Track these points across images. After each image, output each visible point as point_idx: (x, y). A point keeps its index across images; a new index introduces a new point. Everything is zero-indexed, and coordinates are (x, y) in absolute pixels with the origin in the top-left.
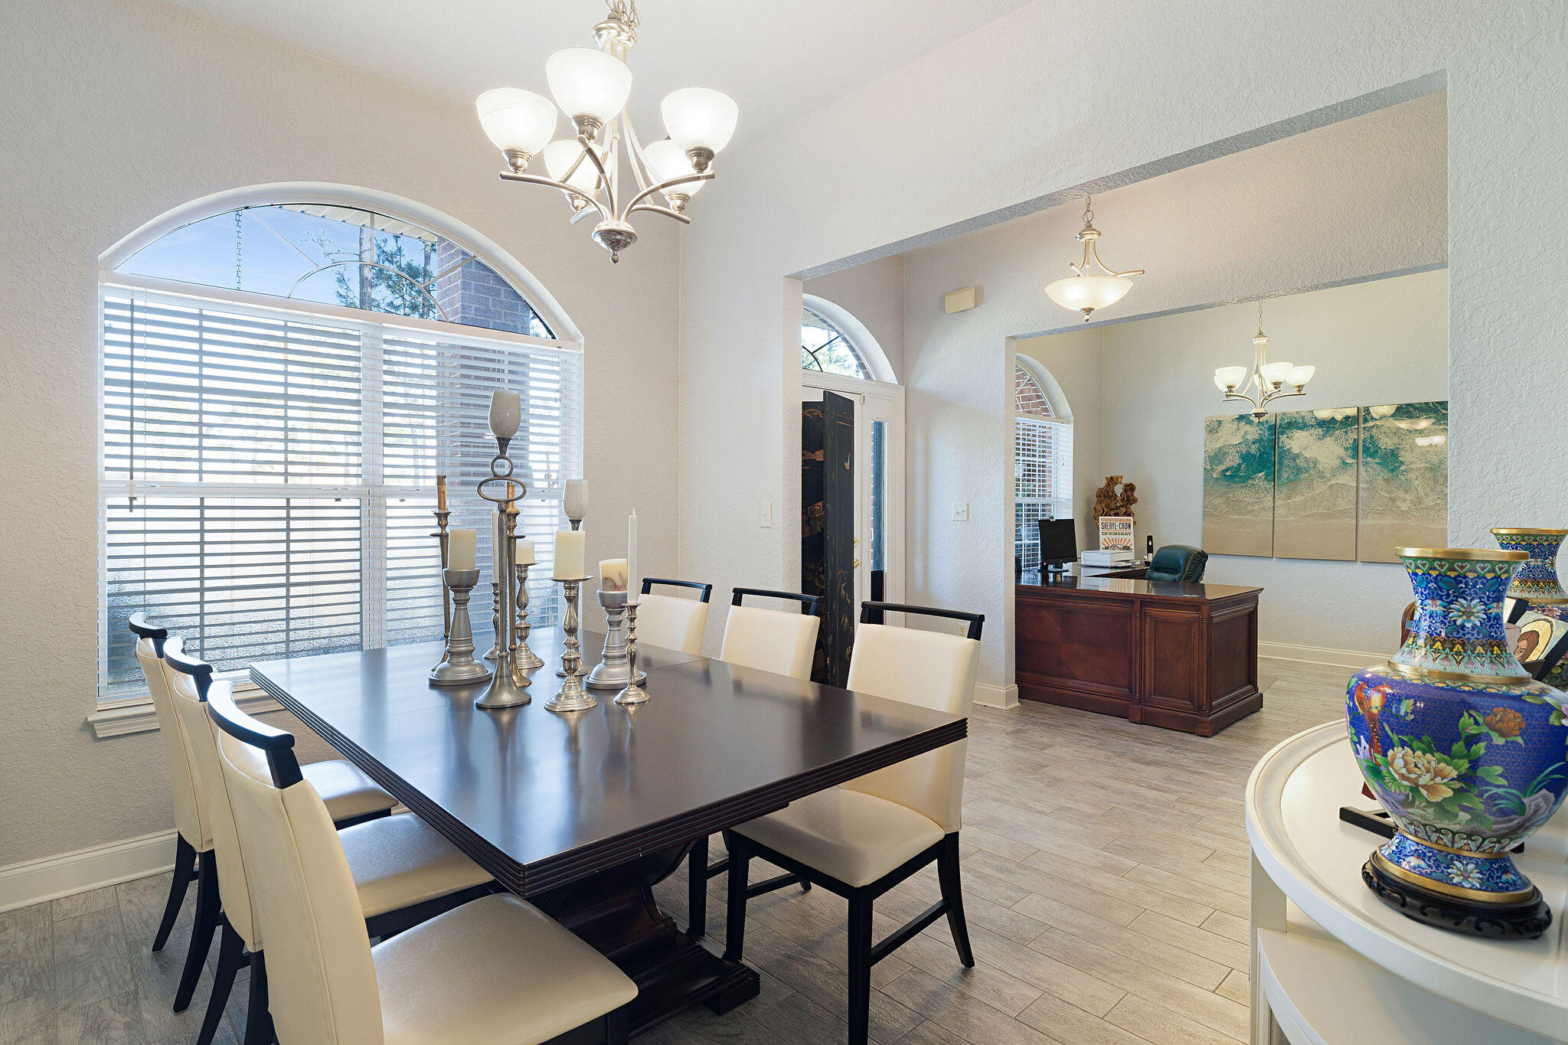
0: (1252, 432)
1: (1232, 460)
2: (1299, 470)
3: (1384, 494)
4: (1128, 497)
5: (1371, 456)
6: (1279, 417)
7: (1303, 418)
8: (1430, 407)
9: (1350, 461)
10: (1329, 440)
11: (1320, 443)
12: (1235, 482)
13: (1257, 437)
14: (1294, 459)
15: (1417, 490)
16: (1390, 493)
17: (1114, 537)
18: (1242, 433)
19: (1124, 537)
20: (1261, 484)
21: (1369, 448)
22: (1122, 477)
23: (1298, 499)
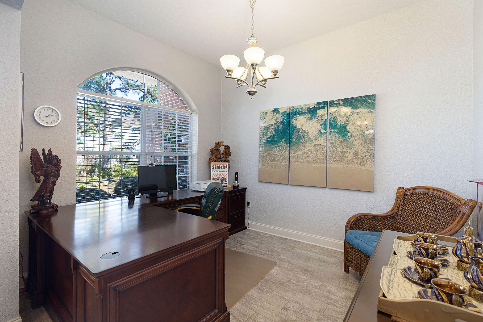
0: (280, 118)
1: (271, 133)
2: (300, 137)
3: (340, 150)
4: (226, 152)
5: (333, 129)
6: (291, 109)
7: (302, 109)
8: (362, 99)
9: (323, 131)
10: (313, 120)
11: (309, 122)
12: (272, 144)
13: (281, 120)
14: (298, 131)
15: (356, 148)
16: (342, 149)
17: (218, 173)
18: (275, 118)
19: (223, 173)
20: (283, 145)
21: (332, 124)
22: (223, 142)
23: (300, 153)
